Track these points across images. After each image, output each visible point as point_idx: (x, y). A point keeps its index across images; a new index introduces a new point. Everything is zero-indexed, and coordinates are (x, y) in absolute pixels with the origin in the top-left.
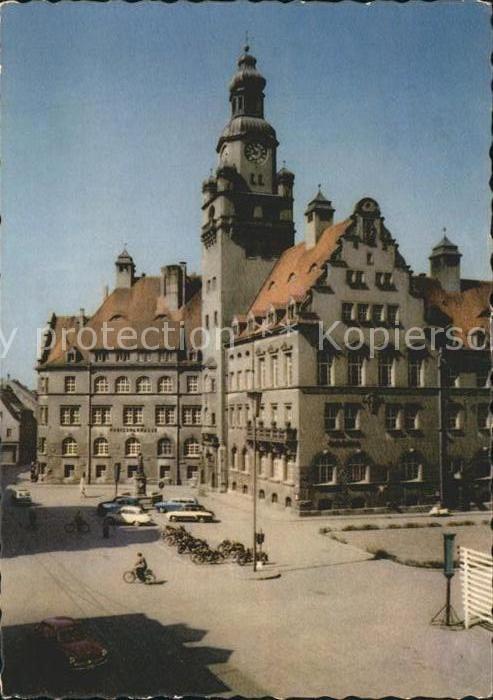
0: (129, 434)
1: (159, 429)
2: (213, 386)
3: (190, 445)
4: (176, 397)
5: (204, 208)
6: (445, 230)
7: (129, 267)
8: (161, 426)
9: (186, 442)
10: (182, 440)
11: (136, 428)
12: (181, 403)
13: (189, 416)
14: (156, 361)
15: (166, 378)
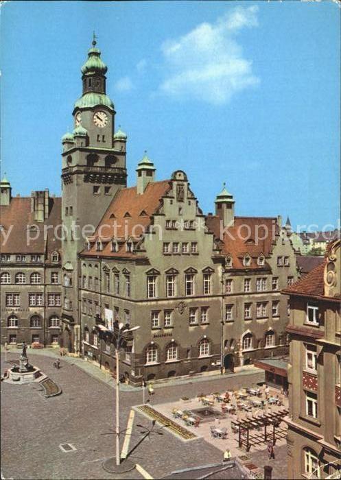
0: (10, 313)
1: (31, 309)
2: (71, 282)
3: (53, 319)
4: (43, 287)
5: (64, 155)
6: (225, 184)
7: (8, 190)
8: (32, 306)
9: (51, 318)
10: (47, 317)
11: (15, 308)
12: (47, 291)
13: (52, 299)
14: (29, 262)
15: (36, 273)
